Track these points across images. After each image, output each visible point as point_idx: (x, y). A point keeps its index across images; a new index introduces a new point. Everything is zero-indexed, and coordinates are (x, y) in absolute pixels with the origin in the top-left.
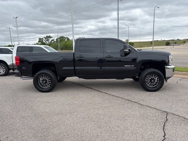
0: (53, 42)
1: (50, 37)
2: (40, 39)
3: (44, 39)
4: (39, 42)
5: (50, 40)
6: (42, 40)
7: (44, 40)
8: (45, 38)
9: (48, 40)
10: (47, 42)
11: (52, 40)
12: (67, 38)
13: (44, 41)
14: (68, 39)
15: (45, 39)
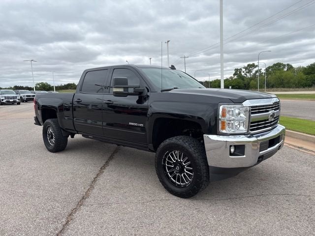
0: (258, 74)
1: (253, 66)
2: (236, 70)
3: (244, 70)
4: (234, 75)
5: (254, 72)
6: (240, 72)
7: (244, 72)
8: (246, 68)
9: (250, 72)
10: (248, 74)
11: (257, 72)
12: (288, 65)
13: (243, 74)
14: (290, 67)
15: (246, 70)
